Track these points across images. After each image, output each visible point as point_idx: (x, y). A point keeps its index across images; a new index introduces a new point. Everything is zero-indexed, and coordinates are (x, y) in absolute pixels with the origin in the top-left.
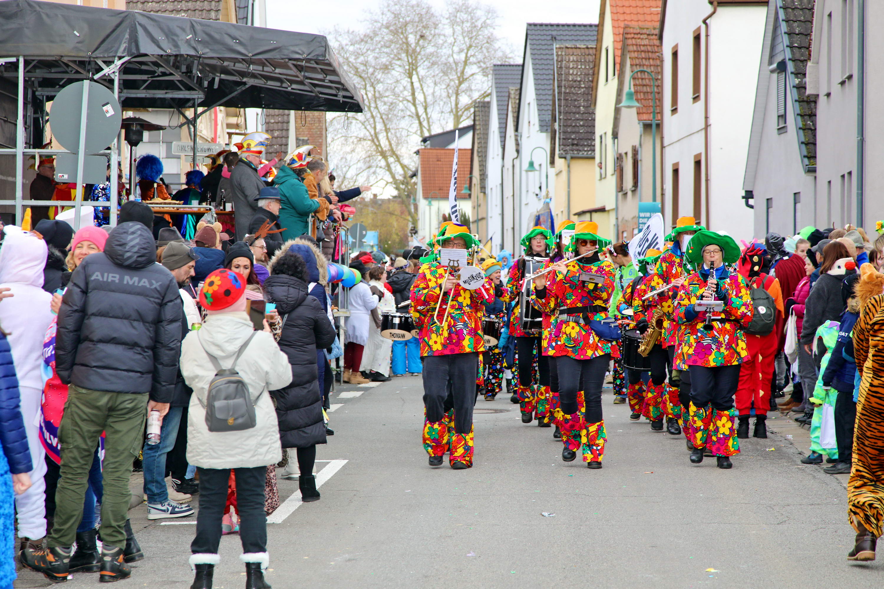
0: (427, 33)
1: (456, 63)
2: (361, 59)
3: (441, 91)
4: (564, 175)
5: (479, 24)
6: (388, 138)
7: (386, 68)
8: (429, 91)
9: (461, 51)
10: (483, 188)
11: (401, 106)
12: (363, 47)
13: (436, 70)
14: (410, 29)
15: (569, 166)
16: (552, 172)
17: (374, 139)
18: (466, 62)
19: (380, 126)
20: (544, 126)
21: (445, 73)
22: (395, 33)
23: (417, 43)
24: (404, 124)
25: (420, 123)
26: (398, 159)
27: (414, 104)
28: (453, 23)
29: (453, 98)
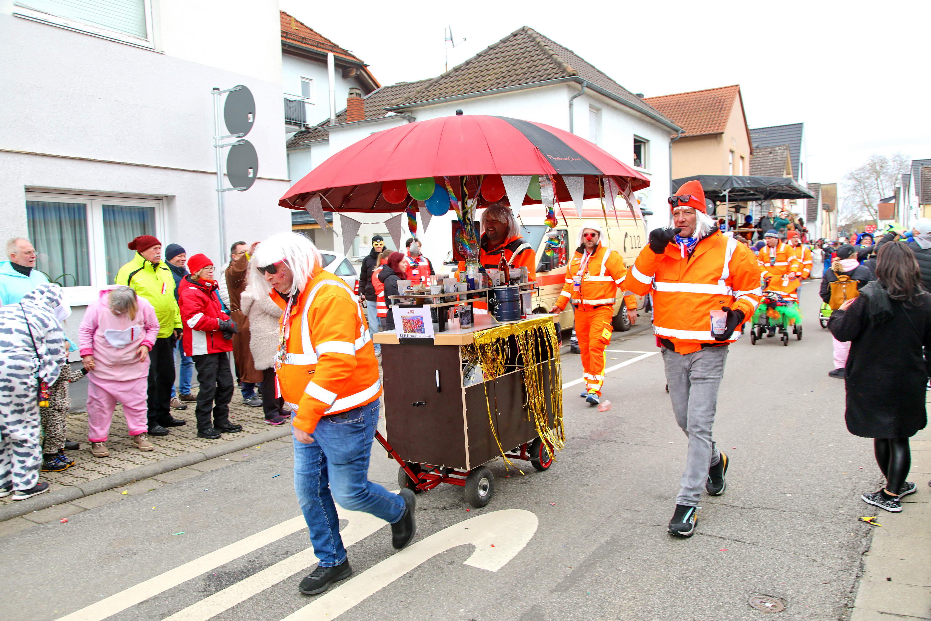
0: (883, 165)
1: (895, 174)
2: (859, 176)
3: (888, 184)
4: (922, 210)
5: (903, 161)
6: (869, 201)
7: (868, 178)
8: (884, 184)
9: (896, 170)
10: (898, 215)
11: (873, 190)
12: (859, 172)
13: (887, 177)
14: (877, 164)
15: (924, 207)
16: (919, 209)
17: (864, 202)
18: (898, 174)
19: (865, 197)
20: (917, 194)
21: (890, 178)
22: (871, 166)
23: (880, 169)
24: (875, 196)
25: (881, 195)
26: (872, 208)
27: (878, 189)
28: (894, 161)
29: (893, 186)
